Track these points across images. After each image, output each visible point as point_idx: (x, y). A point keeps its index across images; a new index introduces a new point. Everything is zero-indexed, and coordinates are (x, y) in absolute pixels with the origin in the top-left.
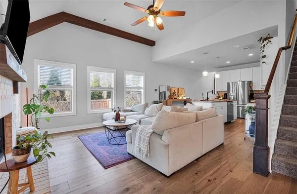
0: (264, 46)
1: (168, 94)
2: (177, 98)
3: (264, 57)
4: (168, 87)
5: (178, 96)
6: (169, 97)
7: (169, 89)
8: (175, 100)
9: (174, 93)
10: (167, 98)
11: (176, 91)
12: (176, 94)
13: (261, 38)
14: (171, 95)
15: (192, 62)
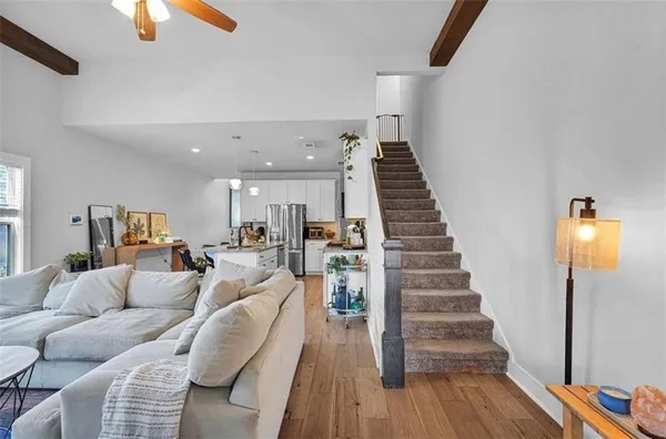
0: (351, 149)
1: (119, 230)
2: (149, 240)
3: (350, 168)
4: (121, 210)
5: (150, 236)
6: (122, 239)
7: (124, 215)
8: (144, 247)
9: (138, 228)
10: (117, 242)
11: (144, 221)
12: (145, 228)
13: (344, 135)
14: (128, 235)
15: (196, 150)
